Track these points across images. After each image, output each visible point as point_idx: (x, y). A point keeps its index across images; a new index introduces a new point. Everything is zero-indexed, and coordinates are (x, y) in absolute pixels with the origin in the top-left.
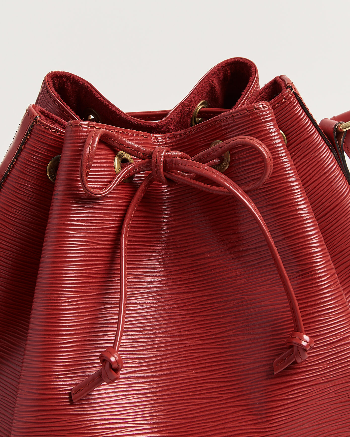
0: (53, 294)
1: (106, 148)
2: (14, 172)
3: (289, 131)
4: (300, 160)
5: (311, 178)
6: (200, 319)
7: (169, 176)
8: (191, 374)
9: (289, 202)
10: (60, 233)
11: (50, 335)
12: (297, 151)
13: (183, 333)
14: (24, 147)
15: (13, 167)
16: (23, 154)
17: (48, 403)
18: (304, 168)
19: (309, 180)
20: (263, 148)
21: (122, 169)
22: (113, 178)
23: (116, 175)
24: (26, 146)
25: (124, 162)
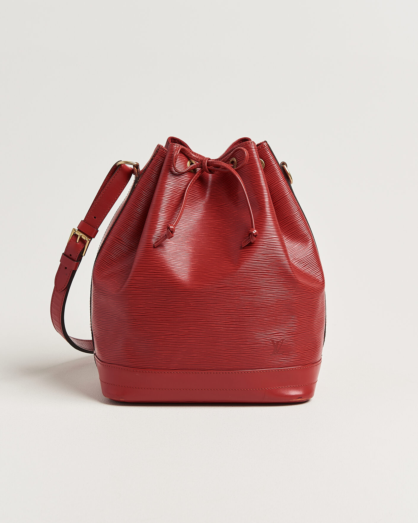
0: (156, 208)
1: (184, 156)
2: (149, 168)
3: (266, 160)
4: (270, 174)
5: (274, 182)
6: (217, 229)
7: (209, 167)
8: (211, 249)
9: (255, 171)
10: (162, 185)
11: (153, 223)
12: (268, 170)
13: (209, 234)
14: (154, 158)
15: (148, 166)
16: (153, 161)
17: (149, 249)
18: (272, 177)
19: (273, 183)
20: (246, 152)
21: (190, 165)
22: (186, 168)
23: (187, 168)
24: (155, 158)
25: (192, 164)
